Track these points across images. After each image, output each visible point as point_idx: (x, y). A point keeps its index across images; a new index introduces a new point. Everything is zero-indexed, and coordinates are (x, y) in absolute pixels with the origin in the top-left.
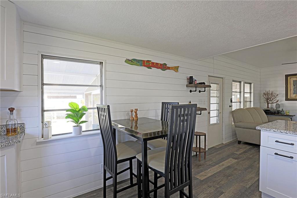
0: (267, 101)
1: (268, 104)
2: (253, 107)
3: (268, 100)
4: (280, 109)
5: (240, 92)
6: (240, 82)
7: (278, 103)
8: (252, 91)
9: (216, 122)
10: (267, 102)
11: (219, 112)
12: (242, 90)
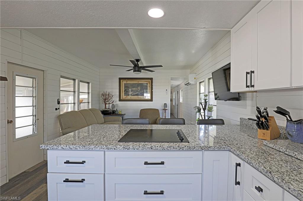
2: (91, 108)
4: (115, 109)
5: (74, 92)
6: (74, 80)
7: (113, 103)
8: (90, 91)
9: (32, 134)
10: (105, 103)
11: (35, 119)
12: (76, 90)
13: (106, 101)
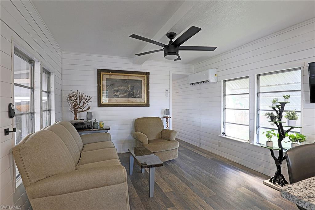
0: (74, 108)
1: (76, 113)
3: (76, 107)
4: (93, 120)
6: (32, 62)
7: (89, 111)
8: (53, 89)
10: (75, 111)
12: (37, 84)
13: (77, 107)
